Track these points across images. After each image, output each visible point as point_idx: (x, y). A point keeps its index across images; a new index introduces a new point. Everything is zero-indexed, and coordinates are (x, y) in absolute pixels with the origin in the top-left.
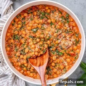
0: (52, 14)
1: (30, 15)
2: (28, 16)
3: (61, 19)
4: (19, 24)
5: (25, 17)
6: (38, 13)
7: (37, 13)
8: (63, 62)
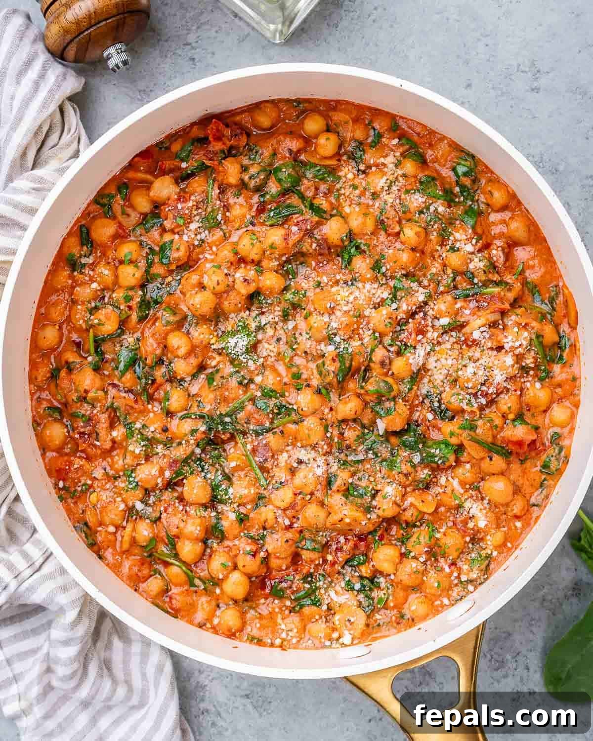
0: (347, 172)
1: (197, 184)
2: (182, 197)
3: (417, 200)
4: (121, 262)
5: (157, 206)
6: (253, 170)
7: (245, 169)
8: (459, 507)
